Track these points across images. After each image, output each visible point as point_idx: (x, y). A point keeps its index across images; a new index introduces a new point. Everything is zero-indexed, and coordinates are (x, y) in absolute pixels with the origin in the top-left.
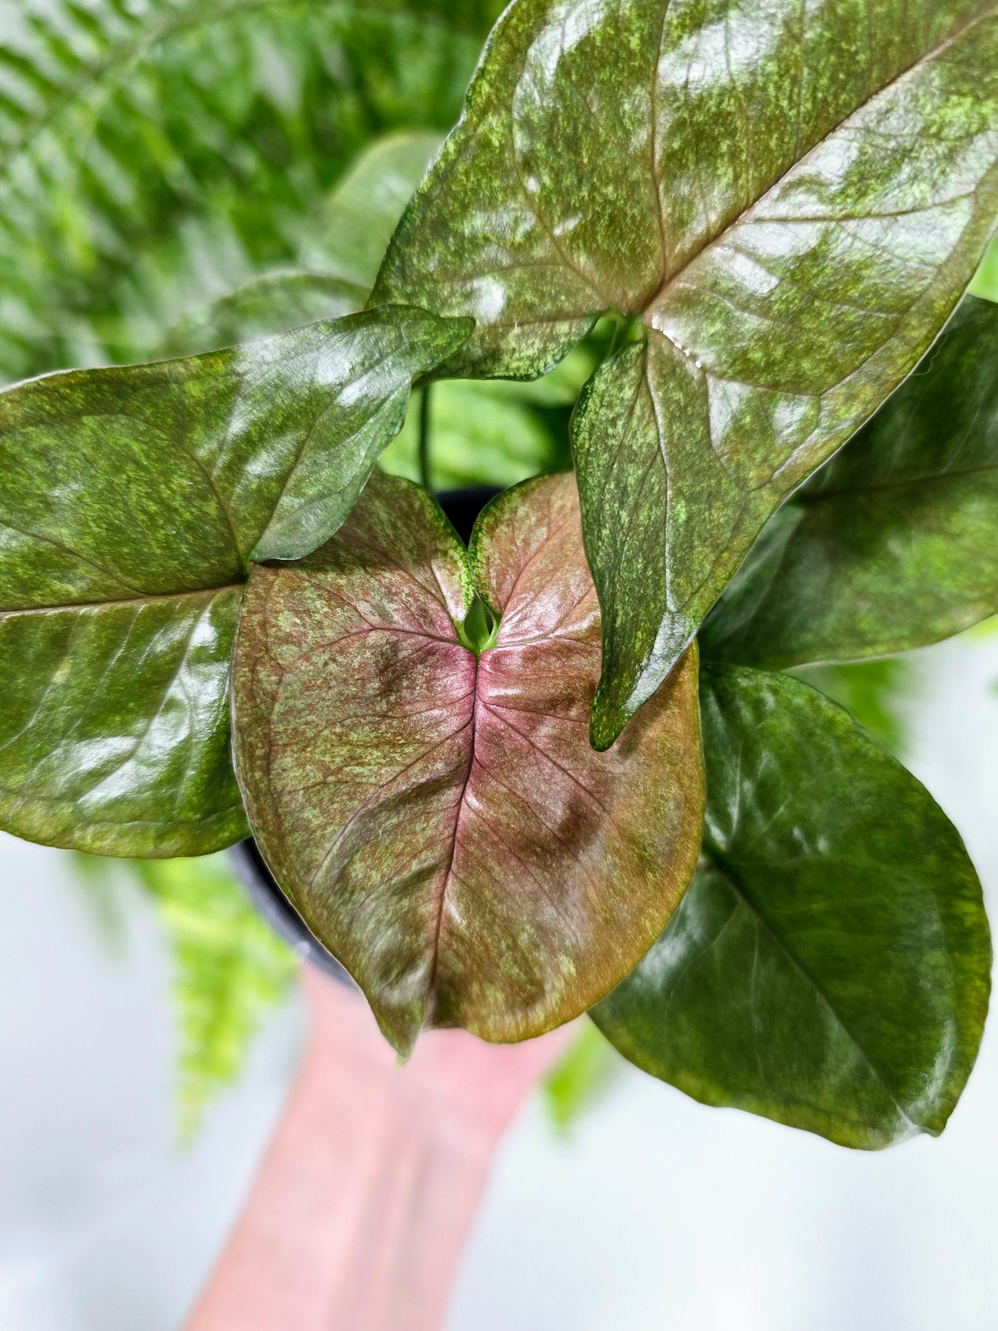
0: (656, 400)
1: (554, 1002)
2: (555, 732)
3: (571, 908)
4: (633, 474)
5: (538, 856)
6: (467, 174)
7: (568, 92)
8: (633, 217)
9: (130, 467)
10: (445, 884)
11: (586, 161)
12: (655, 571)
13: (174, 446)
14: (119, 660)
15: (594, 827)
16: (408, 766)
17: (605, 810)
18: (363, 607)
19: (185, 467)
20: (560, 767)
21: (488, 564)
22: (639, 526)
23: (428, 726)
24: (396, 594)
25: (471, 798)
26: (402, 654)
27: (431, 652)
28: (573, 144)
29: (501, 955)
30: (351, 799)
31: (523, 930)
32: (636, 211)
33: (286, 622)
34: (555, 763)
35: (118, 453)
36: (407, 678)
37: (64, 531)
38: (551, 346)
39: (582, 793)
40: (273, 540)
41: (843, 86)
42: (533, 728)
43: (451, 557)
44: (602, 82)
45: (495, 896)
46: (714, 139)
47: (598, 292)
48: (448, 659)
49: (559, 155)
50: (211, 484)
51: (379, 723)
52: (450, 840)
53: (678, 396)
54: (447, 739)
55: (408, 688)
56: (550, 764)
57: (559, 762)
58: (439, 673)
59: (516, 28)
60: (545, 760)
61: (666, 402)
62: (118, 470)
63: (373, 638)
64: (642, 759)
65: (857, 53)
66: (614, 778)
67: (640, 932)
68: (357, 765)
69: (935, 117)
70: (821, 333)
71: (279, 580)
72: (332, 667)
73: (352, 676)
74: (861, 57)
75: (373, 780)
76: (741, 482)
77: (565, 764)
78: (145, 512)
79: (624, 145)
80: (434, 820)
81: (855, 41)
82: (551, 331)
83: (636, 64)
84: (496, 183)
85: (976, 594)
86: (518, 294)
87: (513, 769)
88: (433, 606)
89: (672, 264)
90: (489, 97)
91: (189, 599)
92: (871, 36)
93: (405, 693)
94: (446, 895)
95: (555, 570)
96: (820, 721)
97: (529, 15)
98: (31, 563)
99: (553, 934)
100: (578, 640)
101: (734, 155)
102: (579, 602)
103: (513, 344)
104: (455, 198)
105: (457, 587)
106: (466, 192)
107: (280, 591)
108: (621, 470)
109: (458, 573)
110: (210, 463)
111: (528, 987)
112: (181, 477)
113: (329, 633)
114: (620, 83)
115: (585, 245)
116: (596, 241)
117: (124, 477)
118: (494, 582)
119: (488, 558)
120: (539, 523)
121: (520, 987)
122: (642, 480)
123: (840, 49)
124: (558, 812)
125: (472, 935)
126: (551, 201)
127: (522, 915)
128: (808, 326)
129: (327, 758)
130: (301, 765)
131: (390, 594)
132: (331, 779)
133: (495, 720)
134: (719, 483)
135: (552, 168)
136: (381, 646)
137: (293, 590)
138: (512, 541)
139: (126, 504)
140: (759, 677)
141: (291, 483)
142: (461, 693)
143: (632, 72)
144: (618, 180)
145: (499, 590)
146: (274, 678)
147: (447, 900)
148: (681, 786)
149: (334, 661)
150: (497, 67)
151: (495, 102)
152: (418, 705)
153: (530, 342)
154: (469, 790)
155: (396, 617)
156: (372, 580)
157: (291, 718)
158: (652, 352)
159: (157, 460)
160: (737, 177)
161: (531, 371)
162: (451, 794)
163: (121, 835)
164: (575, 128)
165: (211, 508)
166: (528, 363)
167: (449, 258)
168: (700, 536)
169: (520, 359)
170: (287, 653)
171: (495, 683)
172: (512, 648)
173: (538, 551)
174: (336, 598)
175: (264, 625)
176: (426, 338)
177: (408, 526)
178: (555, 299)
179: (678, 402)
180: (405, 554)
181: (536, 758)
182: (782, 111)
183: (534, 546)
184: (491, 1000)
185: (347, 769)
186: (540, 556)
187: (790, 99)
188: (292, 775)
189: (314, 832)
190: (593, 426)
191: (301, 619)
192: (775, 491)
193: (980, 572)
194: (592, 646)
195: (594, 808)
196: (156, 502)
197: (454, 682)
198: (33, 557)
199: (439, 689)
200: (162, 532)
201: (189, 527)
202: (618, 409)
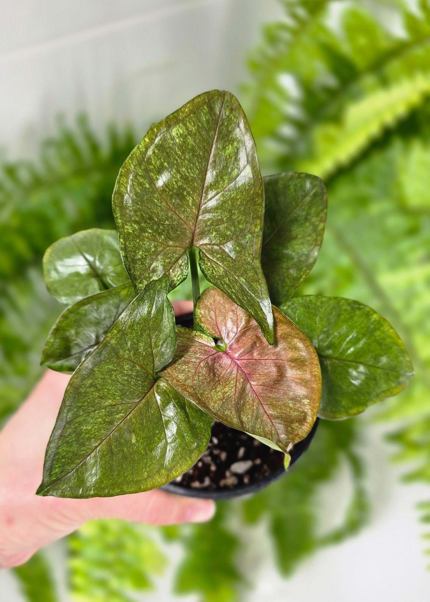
0: (215, 261)
1: (310, 412)
2: (258, 353)
3: (295, 388)
4: (226, 280)
5: (278, 384)
6: (130, 244)
7: (141, 208)
8: (176, 224)
9: (113, 372)
10: (264, 408)
11: (156, 220)
12: (249, 297)
13: (118, 360)
14: (146, 423)
15: (284, 367)
16: (236, 385)
17: (283, 360)
18: (193, 360)
19: (124, 363)
20: (265, 359)
21: (208, 329)
22: (238, 290)
23: (230, 375)
24: (196, 352)
25: (253, 383)
26: (210, 364)
27: (215, 359)
28: (151, 218)
29: (290, 413)
30: (231, 402)
31: (289, 403)
32: (176, 222)
33: (181, 377)
34: (264, 360)
35: (108, 371)
36: (215, 369)
37: (110, 401)
38: (182, 267)
39: (275, 361)
40: (158, 363)
41: (202, 162)
42: (253, 356)
43: (198, 335)
44: (146, 200)
45: (276, 401)
46: (181, 193)
47: (180, 247)
48: (220, 357)
49: (149, 223)
50: (133, 362)
51: (219, 383)
52: (257, 397)
53: (219, 256)
54: (237, 374)
55: (217, 371)
56: (263, 361)
57: (264, 359)
58: (220, 362)
59: (117, 202)
60: (261, 361)
61: (218, 259)
62: (111, 376)
63: (202, 364)
64: (282, 342)
65: (199, 153)
66: (279, 352)
67: (316, 376)
68: (226, 393)
69: (226, 154)
70: (238, 217)
71: (169, 370)
72: (200, 378)
73: (206, 376)
74: (201, 153)
75: (232, 394)
76: (248, 263)
77: (266, 358)
78: (125, 381)
79: (162, 210)
80: (250, 395)
81: (197, 151)
82: (179, 264)
83: (151, 190)
84: (138, 241)
85: (313, 246)
86: (165, 262)
87: (256, 369)
88: (206, 348)
89: (193, 228)
90: (122, 223)
91: (150, 394)
92: (200, 148)
93: (218, 373)
94: (266, 411)
95: (225, 318)
96: (308, 302)
97: (118, 197)
98: (108, 416)
99: (297, 398)
100: (245, 328)
101: (189, 193)
102: (237, 320)
103: (173, 274)
104: (131, 252)
105: (206, 340)
106: (132, 248)
107: (172, 372)
108: (224, 281)
109: (203, 337)
110: (130, 357)
111: (302, 415)
112: (125, 365)
113: (193, 371)
114: (150, 197)
115: (169, 239)
116: (171, 236)
117: (113, 376)
118: (213, 332)
119: (207, 328)
120: (209, 311)
121: (300, 416)
122: (229, 280)
123: (195, 155)
124: (274, 369)
125: (280, 414)
126: (154, 235)
127: (286, 400)
128: (235, 218)
129: (219, 397)
130: (216, 403)
131: (195, 353)
132: (224, 400)
133: (243, 361)
134: (244, 267)
135: (149, 227)
136: (205, 365)
137: (175, 369)
138: (208, 320)
139: (119, 382)
140: (287, 304)
141: (153, 345)
142: (230, 362)
143: (151, 192)
144: (167, 219)
145: (216, 333)
146: (192, 389)
147: (267, 412)
148: (297, 338)
149: (199, 376)
150: (119, 214)
151: (124, 222)
152: (223, 373)
153: (176, 270)
154: (251, 382)
155: (201, 357)
156: (189, 353)
157: (203, 396)
158: (204, 251)
159: (117, 366)
160: (193, 198)
161: (184, 277)
162: (248, 386)
163: (181, 466)
164: (149, 214)
165: (138, 368)
166: (181, 275)
167: (141, 266)
168: (251, 282)
169: (178, 276)
170: (189, 382)
171: (235, 353)
172: (232, 342)
173: (216, 317)
174: (186, 363)
175: (178, 381)
176: (160, 286)
177: (181, 337)
178: (173, 256)
179: (220, 257)
180: (188, 343)
181: (259, 362)
182: (193, 177)
183: (214, 317)
184: (296, 428)
185: (225, 396)
186: (218, 318)
187: (192, 173)
188: (216, 406)
189: (231, 416)
190: (210, 277)
191: (184, 373)
192: (257, 259)
193: (309, 241)
194: (249, 327)
195: (281, 362)
196: (125, 376)
197: (226, 361)
198: (107, 414)
199: (224, 366)
200: (132, 382)
201: (137, 376)
202: (211, 269)
